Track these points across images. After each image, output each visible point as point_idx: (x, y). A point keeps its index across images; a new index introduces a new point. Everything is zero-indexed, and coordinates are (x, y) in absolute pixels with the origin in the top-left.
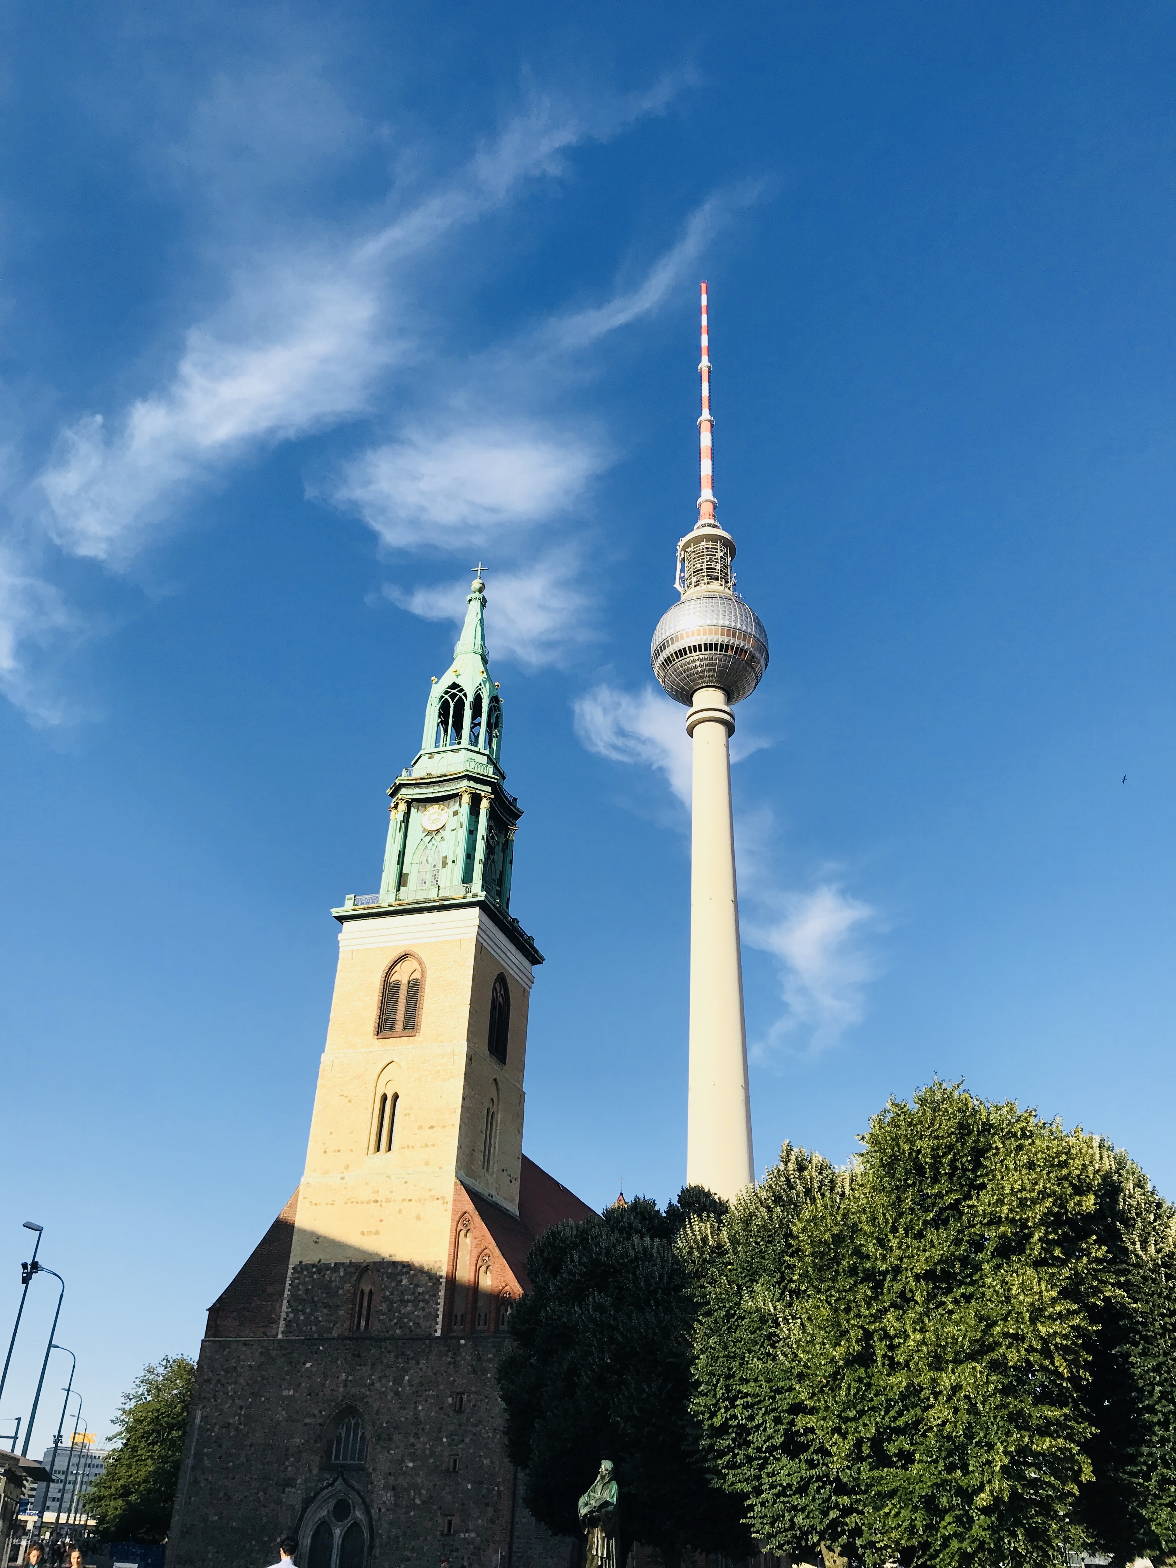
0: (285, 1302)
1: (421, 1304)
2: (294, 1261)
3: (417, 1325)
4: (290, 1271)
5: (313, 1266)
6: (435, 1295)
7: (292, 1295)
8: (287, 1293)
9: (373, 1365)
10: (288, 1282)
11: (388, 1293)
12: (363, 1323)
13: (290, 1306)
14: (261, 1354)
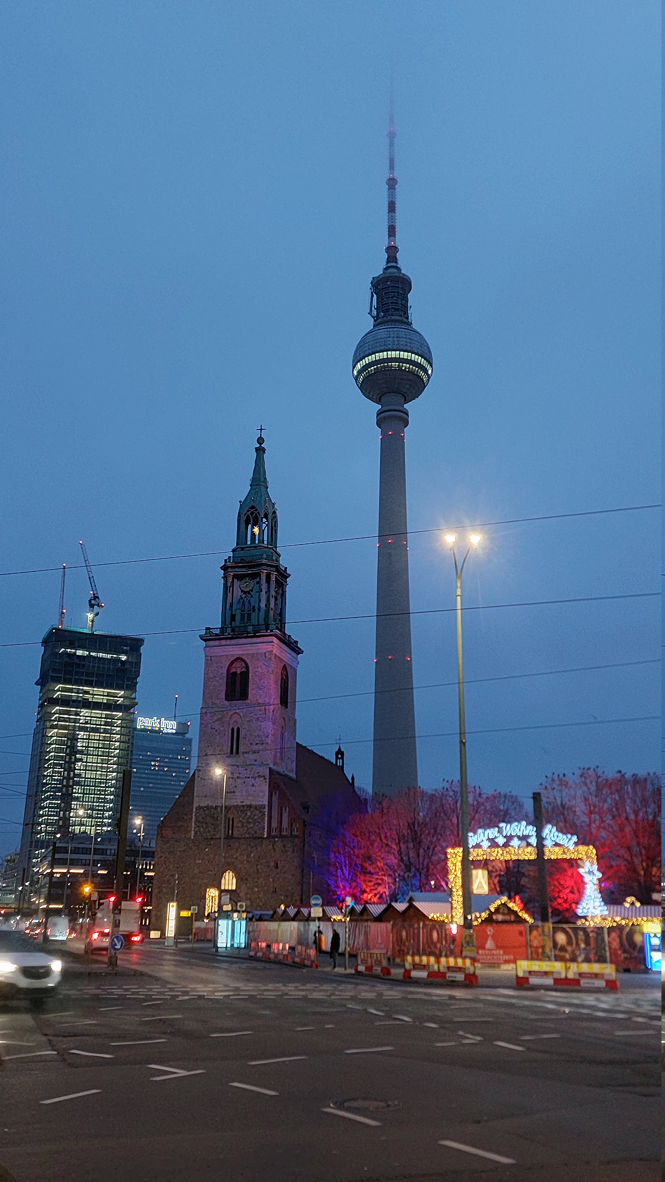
0: (193, 824)
1: (257, 824)
2: (195, 805)
3: (256, 832)
4: (194, 810)
5: (205, 807)
6: (263, 819)
7: (196, 820)
8: (194, 819)
9: (237, 850)
10: (194, 814)
11: (241, 819)
12: (230, 831)
13: (195, 824)
14: (184, 845)
